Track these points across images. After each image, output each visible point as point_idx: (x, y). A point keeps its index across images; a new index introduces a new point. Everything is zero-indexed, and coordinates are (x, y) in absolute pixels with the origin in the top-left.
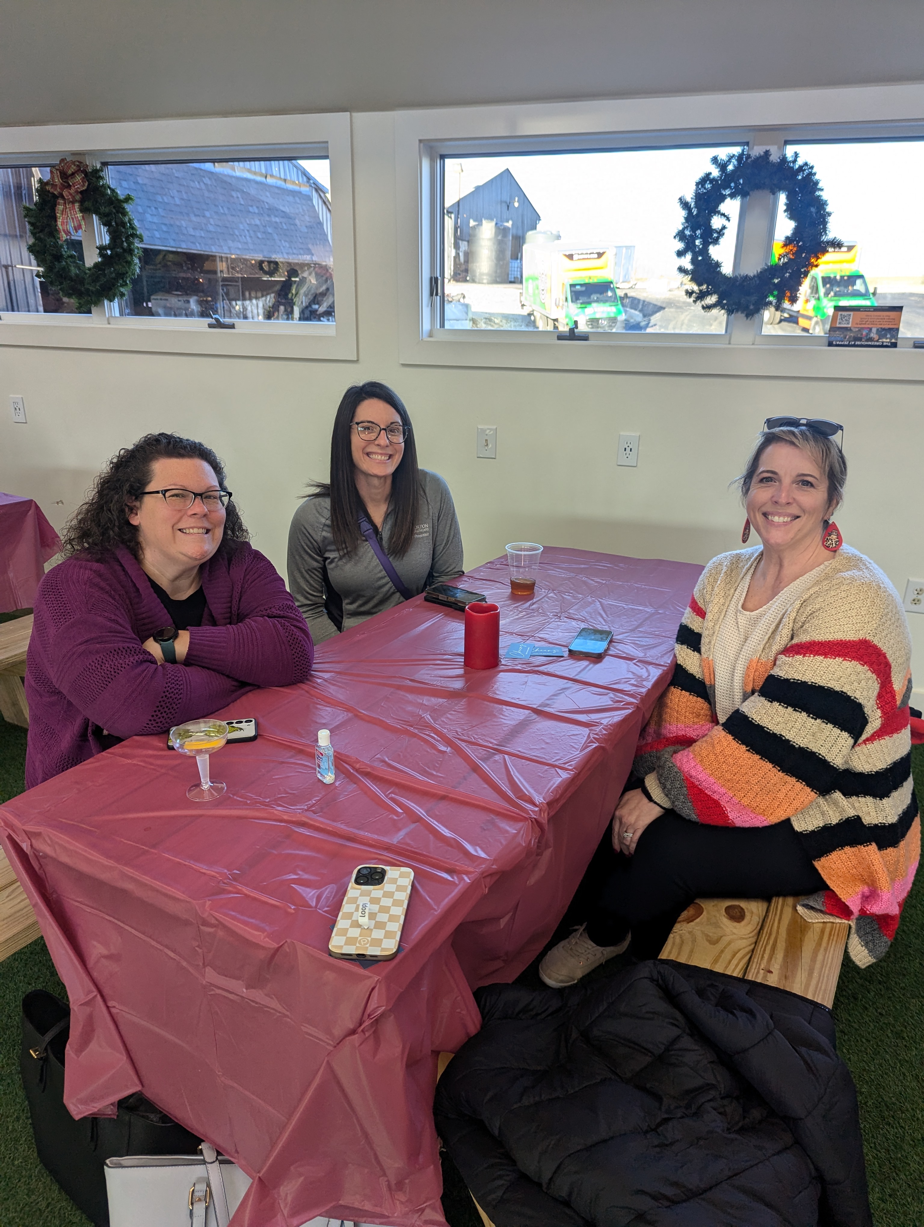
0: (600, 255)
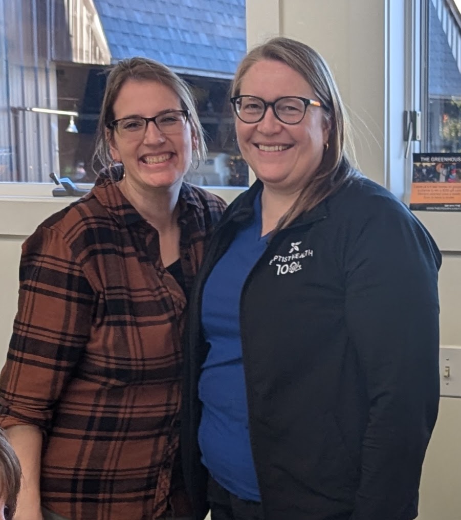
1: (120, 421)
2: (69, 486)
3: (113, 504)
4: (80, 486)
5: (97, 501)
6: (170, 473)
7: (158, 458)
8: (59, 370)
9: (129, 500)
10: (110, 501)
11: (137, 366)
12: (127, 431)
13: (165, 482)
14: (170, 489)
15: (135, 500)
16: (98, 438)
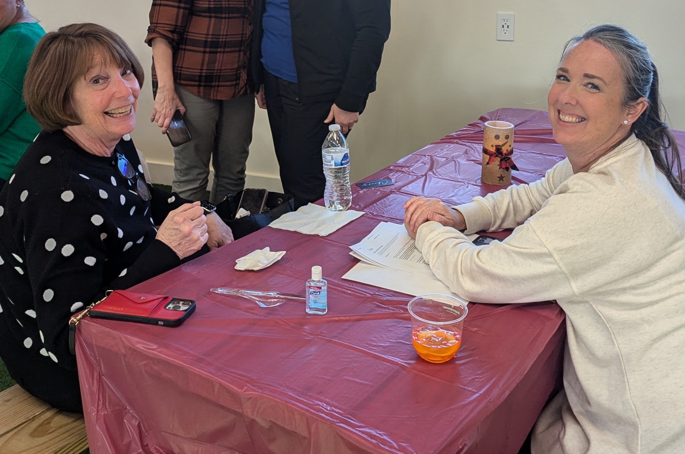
1: (221, 43)
2: (197, 78)
3: (220, 88)
4: (203, 79)
5: (211, 86)
6: (246, 72)
7: (240, 63)
8: (180, 9)
9: (227, 86)
10: (218, 86)
11: (225, 4)
12: (224, 48)
13: (244, 76)
14: (247, 80)
15: (231, 85)
16: (210, 52)
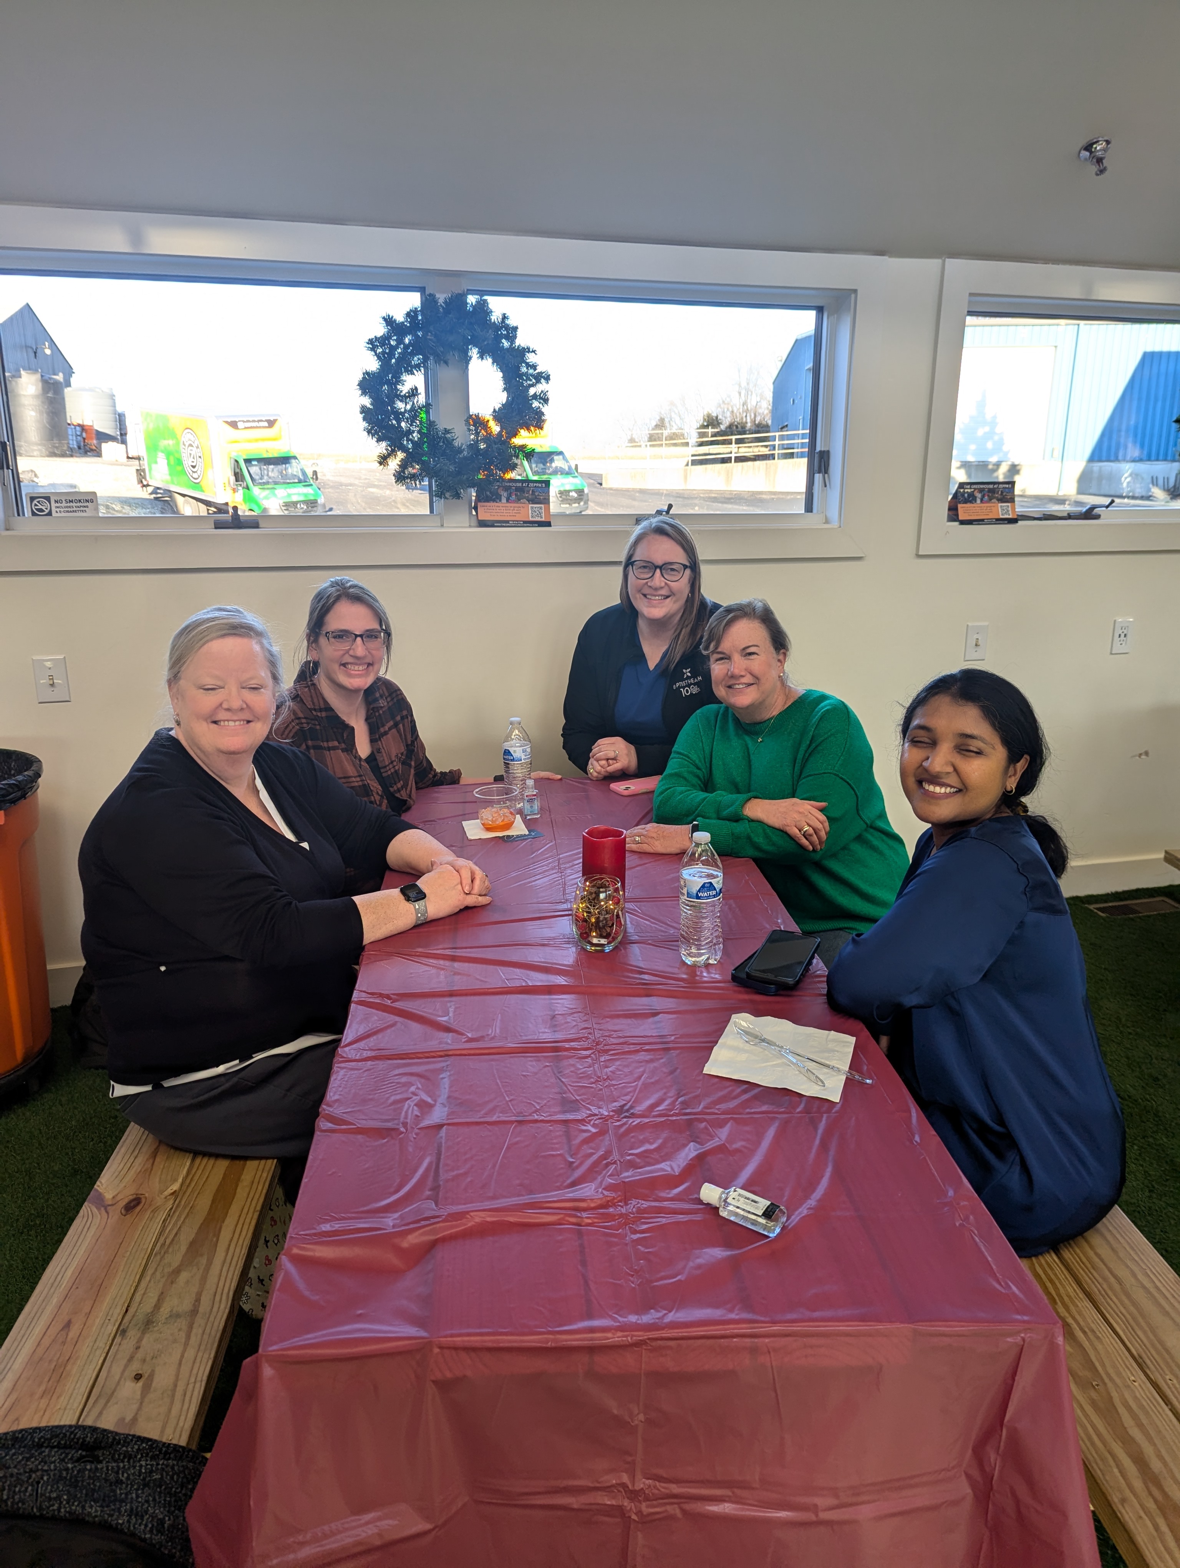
0: (271, 423)
